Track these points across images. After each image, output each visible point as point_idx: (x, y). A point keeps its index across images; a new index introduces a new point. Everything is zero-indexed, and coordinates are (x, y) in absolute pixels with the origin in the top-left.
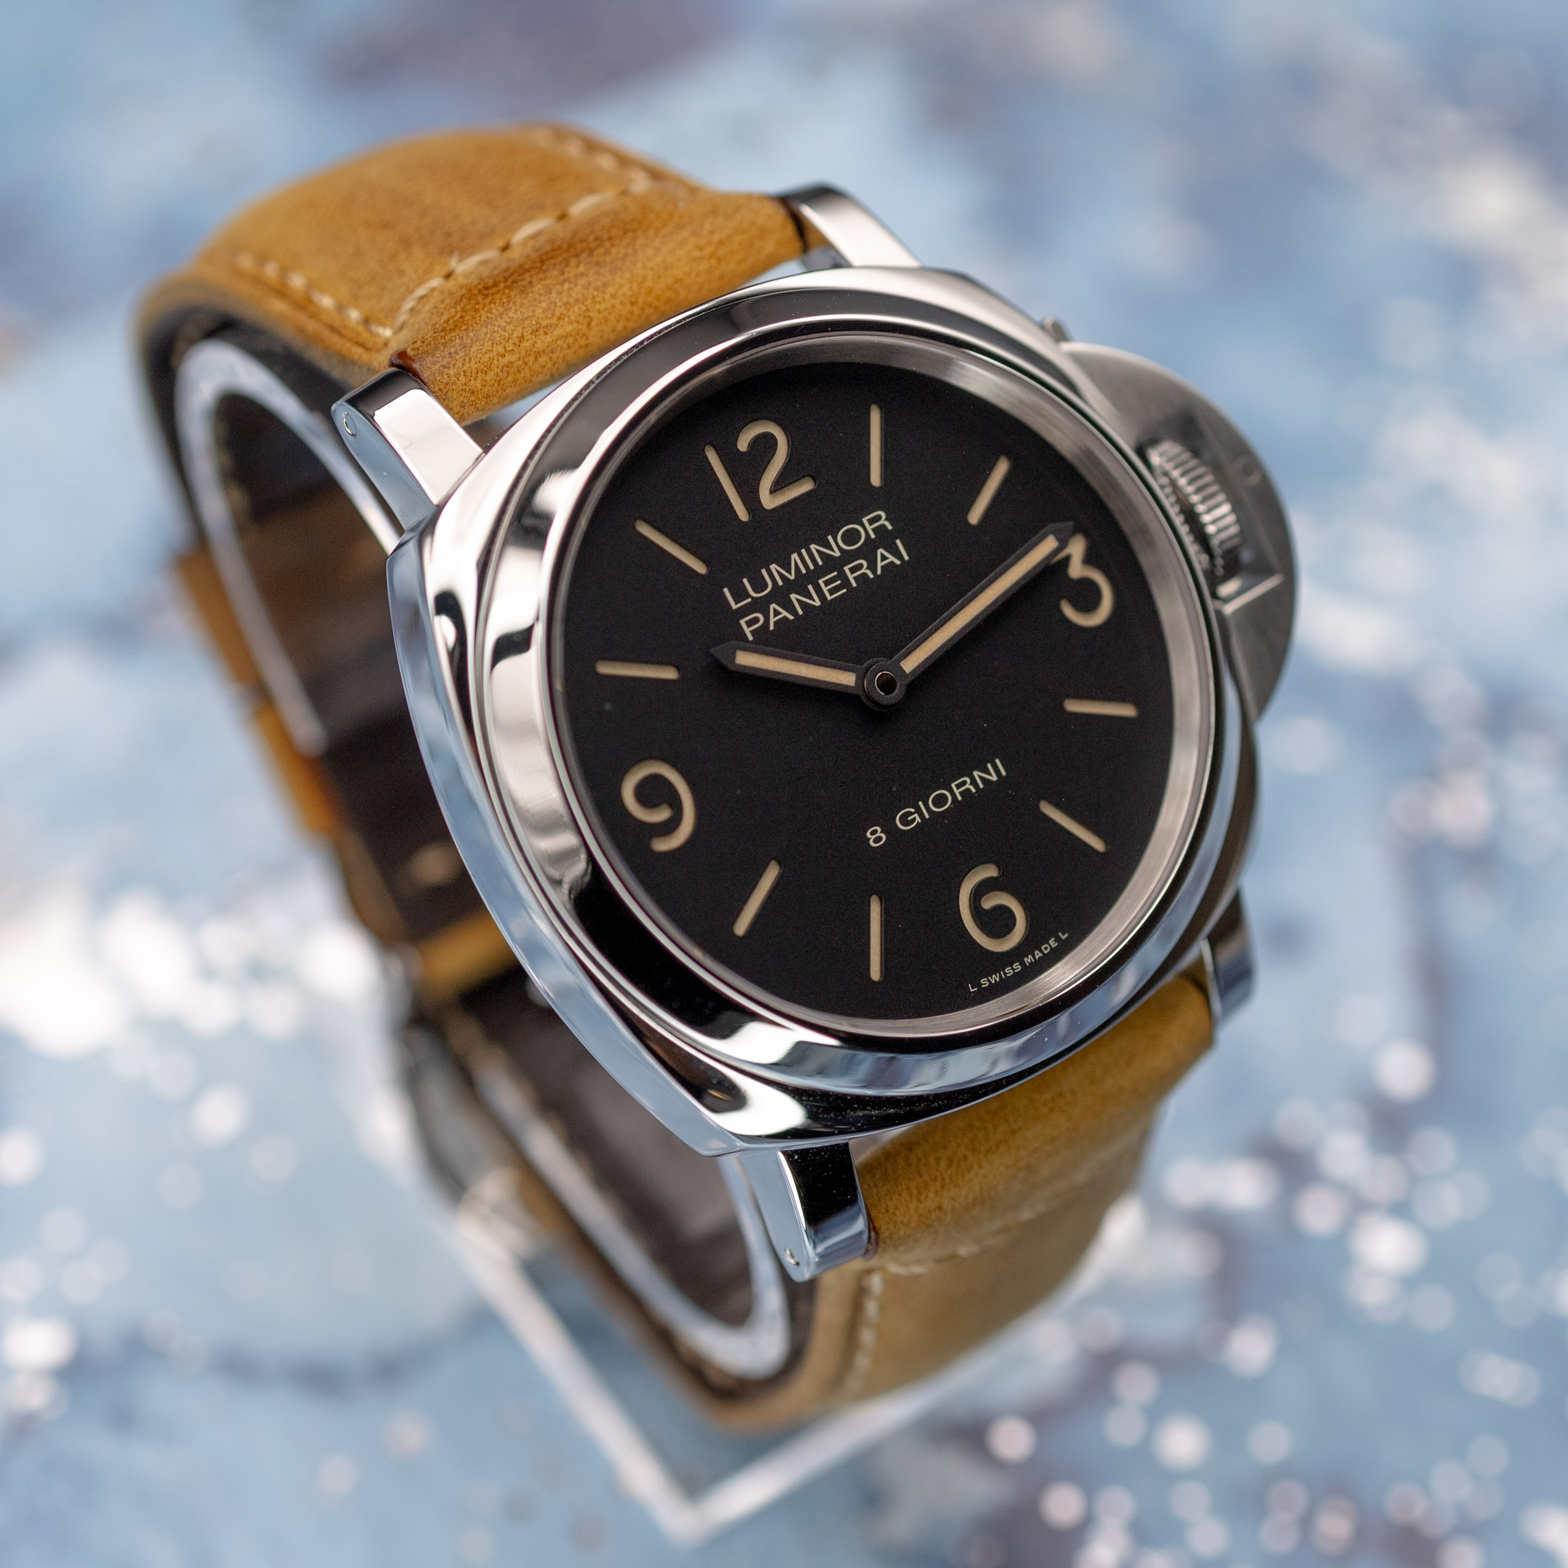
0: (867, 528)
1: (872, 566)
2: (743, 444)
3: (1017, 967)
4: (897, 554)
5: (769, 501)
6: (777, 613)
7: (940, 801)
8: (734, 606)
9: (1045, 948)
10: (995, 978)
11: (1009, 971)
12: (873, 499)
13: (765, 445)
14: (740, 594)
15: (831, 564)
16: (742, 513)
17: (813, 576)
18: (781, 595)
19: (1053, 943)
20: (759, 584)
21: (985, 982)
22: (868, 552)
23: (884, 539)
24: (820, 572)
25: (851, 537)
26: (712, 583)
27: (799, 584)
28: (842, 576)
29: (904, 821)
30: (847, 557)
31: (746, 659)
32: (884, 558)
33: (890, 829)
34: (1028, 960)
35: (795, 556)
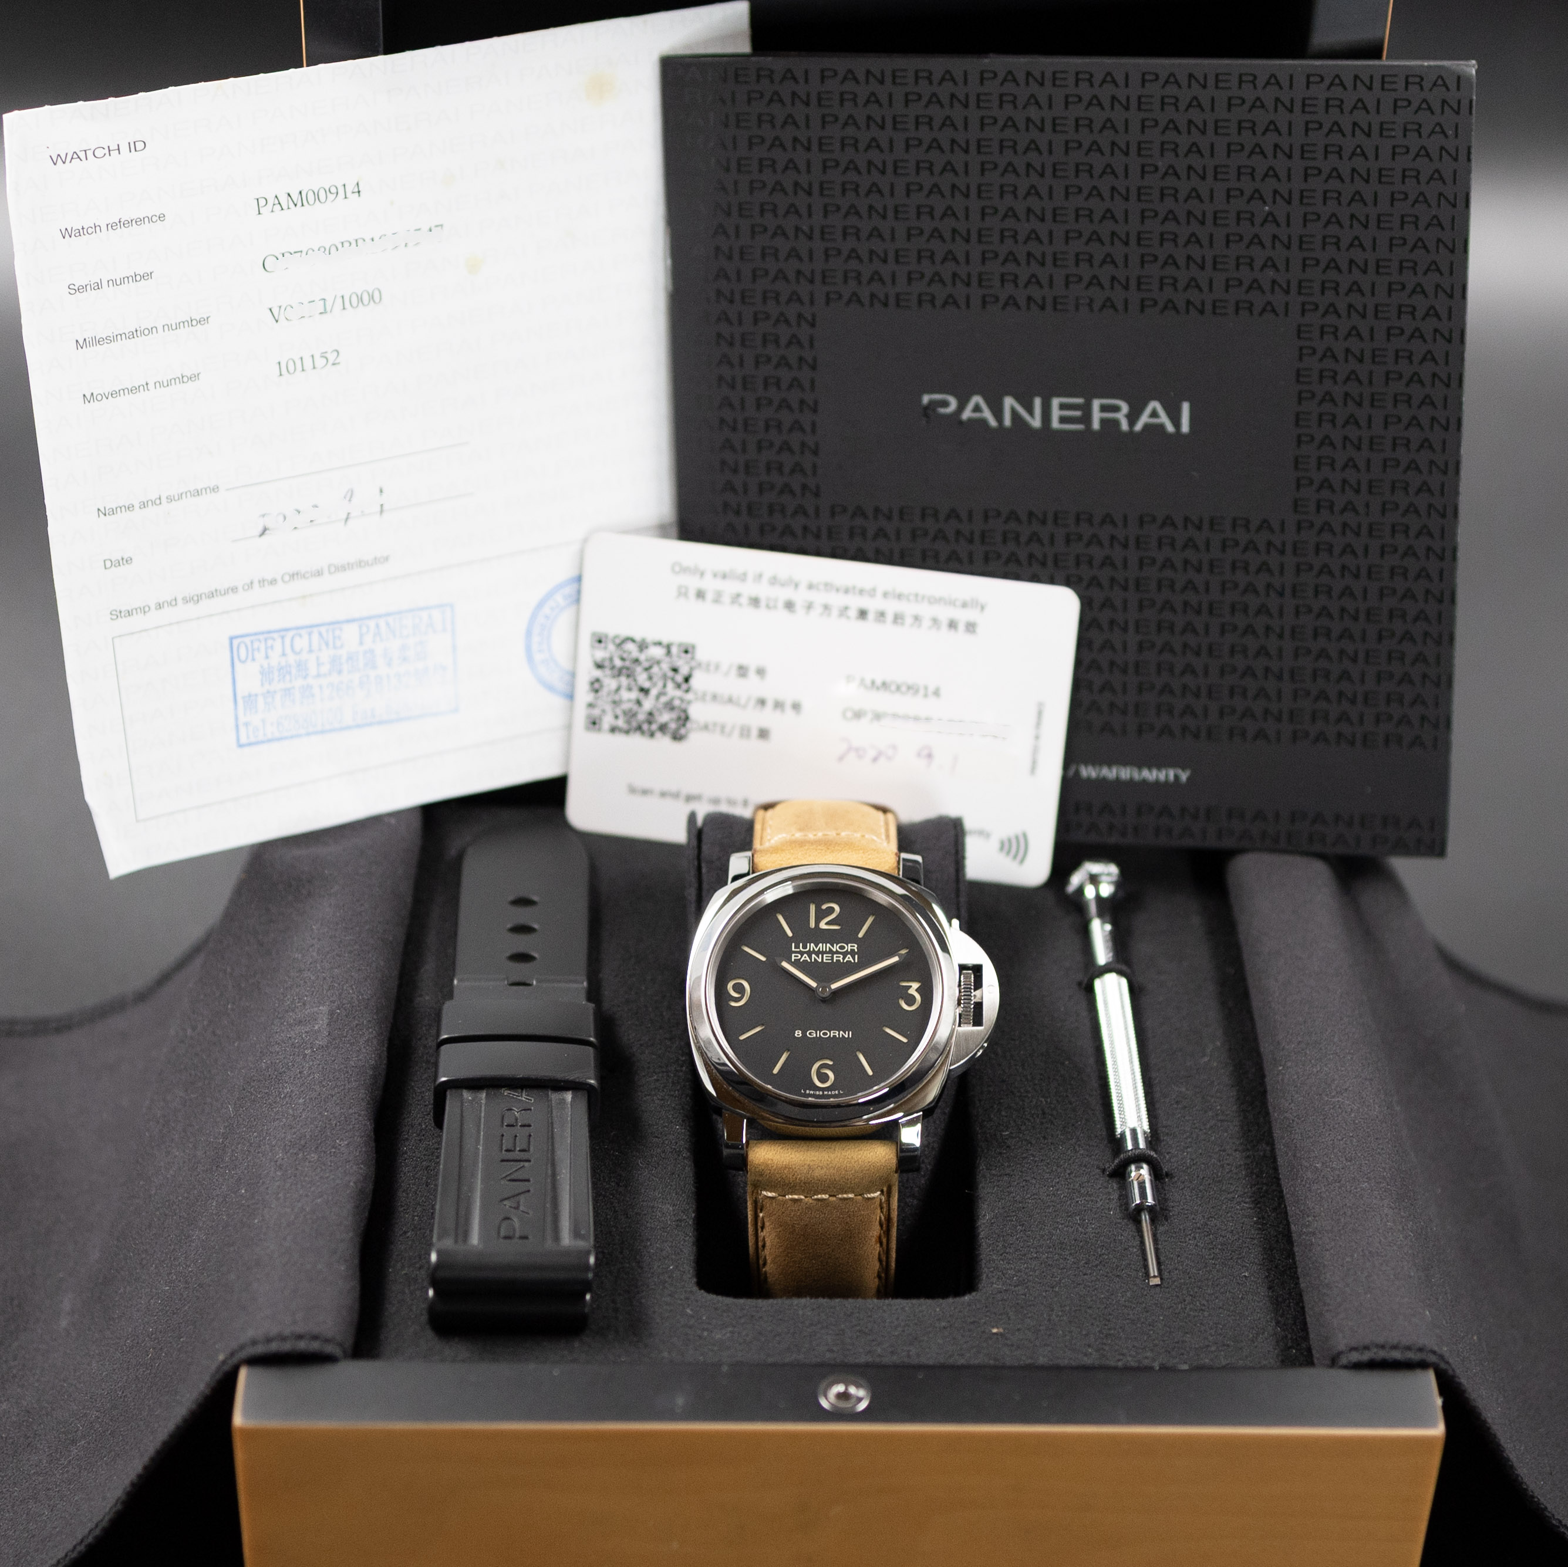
0: (849, 947)
1: (844, 959)
2: (824, 907)
3: (821, 1093)
4: (854, 959)
5: (823, 925)
6: (805, 957)
7: (825, 1034)
8: (793, 949)
9: (833, 1093)
10: (812, 1092)
11: (817, 1093)
12: (855, 940)
13: (831, 910)
14: (797, 947)
15: (831, 951)
16: (812, 925)
17: (823, 953)
18: (810, 954)
19: (837, 1092)
20: (805, 947)
21: (808, 1092)
22: (845, 955)
23: (852, 953)
24: (826, 952)
25: (842, 948)
26: (791, 940)
27: (817, 953)
28: (832, 957)
29: (810, 1034)
30: (837, 952)
31: (785, 964)
32: (849, 958)
33: (804, 1034)
34: (826, 1093)
35: (821, 945)
